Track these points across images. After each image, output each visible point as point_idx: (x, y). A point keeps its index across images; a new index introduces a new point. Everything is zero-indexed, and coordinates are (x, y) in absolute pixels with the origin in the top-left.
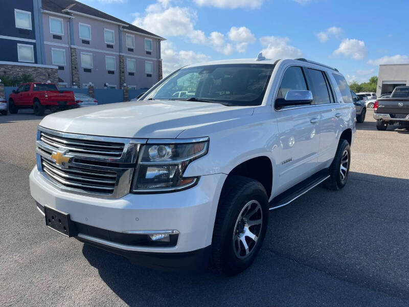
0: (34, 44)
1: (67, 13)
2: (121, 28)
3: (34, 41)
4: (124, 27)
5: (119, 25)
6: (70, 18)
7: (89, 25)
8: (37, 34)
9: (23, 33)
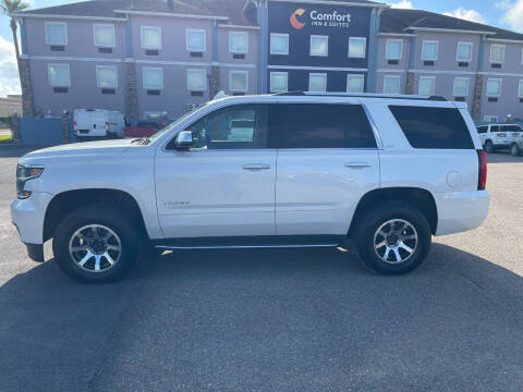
0: (365, 73)
1: (411, 32)
2: (484, 39)
3: (365, 70)
4: (488, 36)
5: (481, 35)
6: (411, 38)
7: (436, 42)
8: (370, 62)
9: (356, 62)
